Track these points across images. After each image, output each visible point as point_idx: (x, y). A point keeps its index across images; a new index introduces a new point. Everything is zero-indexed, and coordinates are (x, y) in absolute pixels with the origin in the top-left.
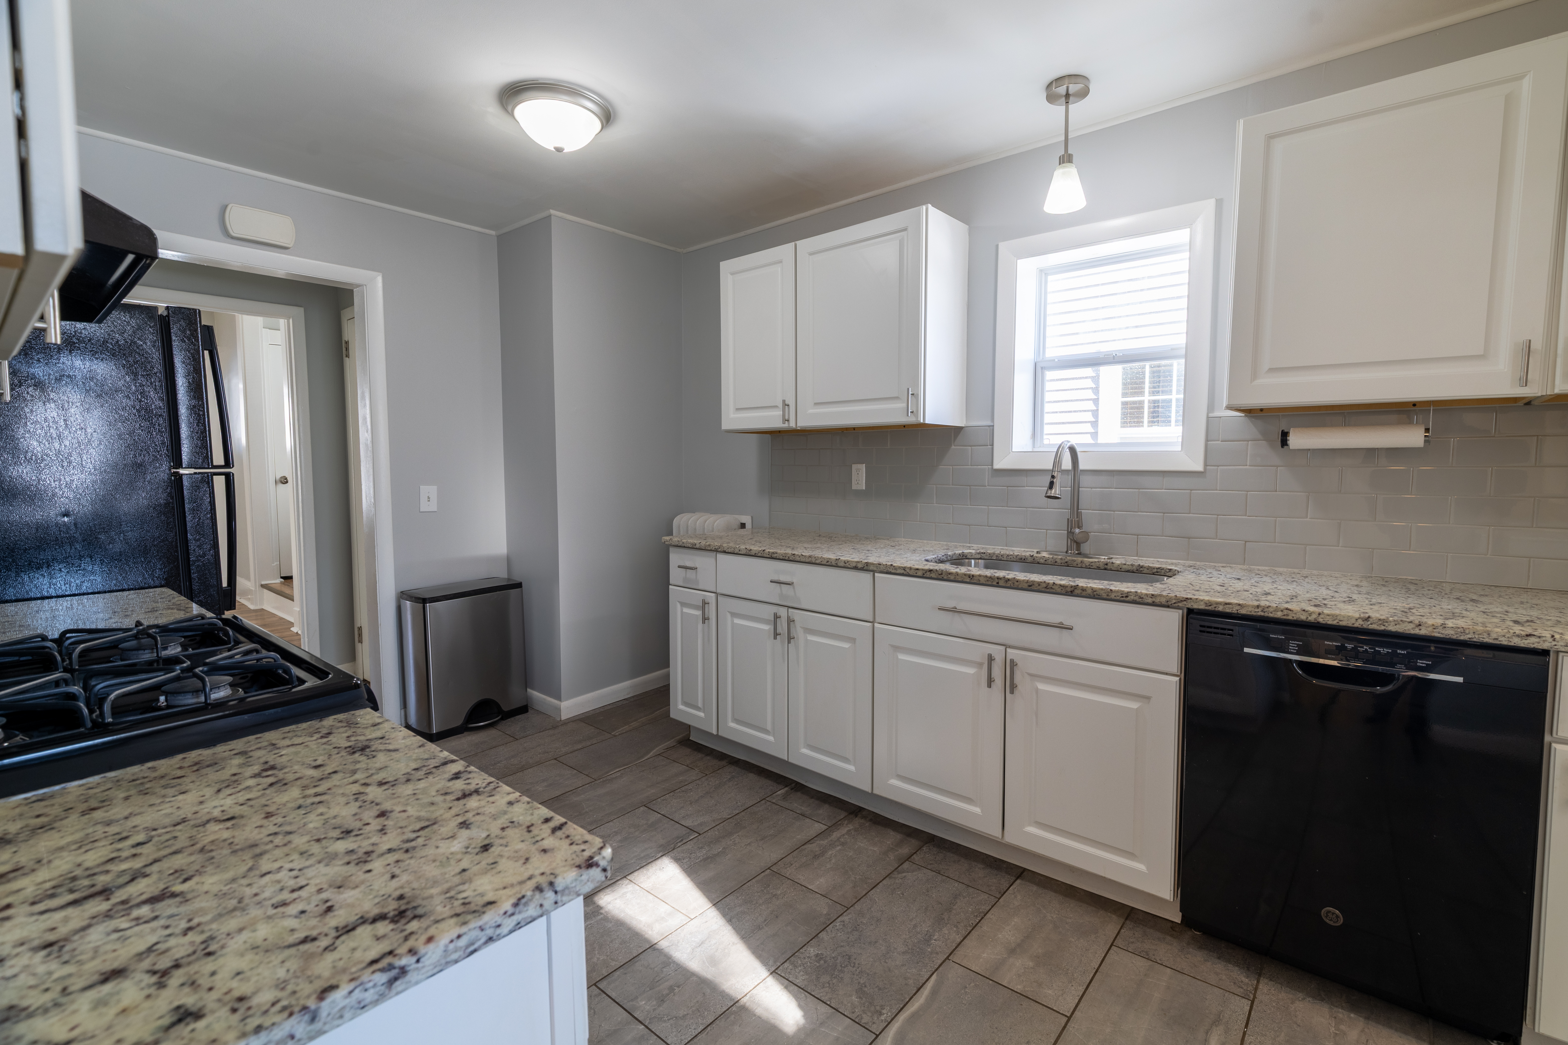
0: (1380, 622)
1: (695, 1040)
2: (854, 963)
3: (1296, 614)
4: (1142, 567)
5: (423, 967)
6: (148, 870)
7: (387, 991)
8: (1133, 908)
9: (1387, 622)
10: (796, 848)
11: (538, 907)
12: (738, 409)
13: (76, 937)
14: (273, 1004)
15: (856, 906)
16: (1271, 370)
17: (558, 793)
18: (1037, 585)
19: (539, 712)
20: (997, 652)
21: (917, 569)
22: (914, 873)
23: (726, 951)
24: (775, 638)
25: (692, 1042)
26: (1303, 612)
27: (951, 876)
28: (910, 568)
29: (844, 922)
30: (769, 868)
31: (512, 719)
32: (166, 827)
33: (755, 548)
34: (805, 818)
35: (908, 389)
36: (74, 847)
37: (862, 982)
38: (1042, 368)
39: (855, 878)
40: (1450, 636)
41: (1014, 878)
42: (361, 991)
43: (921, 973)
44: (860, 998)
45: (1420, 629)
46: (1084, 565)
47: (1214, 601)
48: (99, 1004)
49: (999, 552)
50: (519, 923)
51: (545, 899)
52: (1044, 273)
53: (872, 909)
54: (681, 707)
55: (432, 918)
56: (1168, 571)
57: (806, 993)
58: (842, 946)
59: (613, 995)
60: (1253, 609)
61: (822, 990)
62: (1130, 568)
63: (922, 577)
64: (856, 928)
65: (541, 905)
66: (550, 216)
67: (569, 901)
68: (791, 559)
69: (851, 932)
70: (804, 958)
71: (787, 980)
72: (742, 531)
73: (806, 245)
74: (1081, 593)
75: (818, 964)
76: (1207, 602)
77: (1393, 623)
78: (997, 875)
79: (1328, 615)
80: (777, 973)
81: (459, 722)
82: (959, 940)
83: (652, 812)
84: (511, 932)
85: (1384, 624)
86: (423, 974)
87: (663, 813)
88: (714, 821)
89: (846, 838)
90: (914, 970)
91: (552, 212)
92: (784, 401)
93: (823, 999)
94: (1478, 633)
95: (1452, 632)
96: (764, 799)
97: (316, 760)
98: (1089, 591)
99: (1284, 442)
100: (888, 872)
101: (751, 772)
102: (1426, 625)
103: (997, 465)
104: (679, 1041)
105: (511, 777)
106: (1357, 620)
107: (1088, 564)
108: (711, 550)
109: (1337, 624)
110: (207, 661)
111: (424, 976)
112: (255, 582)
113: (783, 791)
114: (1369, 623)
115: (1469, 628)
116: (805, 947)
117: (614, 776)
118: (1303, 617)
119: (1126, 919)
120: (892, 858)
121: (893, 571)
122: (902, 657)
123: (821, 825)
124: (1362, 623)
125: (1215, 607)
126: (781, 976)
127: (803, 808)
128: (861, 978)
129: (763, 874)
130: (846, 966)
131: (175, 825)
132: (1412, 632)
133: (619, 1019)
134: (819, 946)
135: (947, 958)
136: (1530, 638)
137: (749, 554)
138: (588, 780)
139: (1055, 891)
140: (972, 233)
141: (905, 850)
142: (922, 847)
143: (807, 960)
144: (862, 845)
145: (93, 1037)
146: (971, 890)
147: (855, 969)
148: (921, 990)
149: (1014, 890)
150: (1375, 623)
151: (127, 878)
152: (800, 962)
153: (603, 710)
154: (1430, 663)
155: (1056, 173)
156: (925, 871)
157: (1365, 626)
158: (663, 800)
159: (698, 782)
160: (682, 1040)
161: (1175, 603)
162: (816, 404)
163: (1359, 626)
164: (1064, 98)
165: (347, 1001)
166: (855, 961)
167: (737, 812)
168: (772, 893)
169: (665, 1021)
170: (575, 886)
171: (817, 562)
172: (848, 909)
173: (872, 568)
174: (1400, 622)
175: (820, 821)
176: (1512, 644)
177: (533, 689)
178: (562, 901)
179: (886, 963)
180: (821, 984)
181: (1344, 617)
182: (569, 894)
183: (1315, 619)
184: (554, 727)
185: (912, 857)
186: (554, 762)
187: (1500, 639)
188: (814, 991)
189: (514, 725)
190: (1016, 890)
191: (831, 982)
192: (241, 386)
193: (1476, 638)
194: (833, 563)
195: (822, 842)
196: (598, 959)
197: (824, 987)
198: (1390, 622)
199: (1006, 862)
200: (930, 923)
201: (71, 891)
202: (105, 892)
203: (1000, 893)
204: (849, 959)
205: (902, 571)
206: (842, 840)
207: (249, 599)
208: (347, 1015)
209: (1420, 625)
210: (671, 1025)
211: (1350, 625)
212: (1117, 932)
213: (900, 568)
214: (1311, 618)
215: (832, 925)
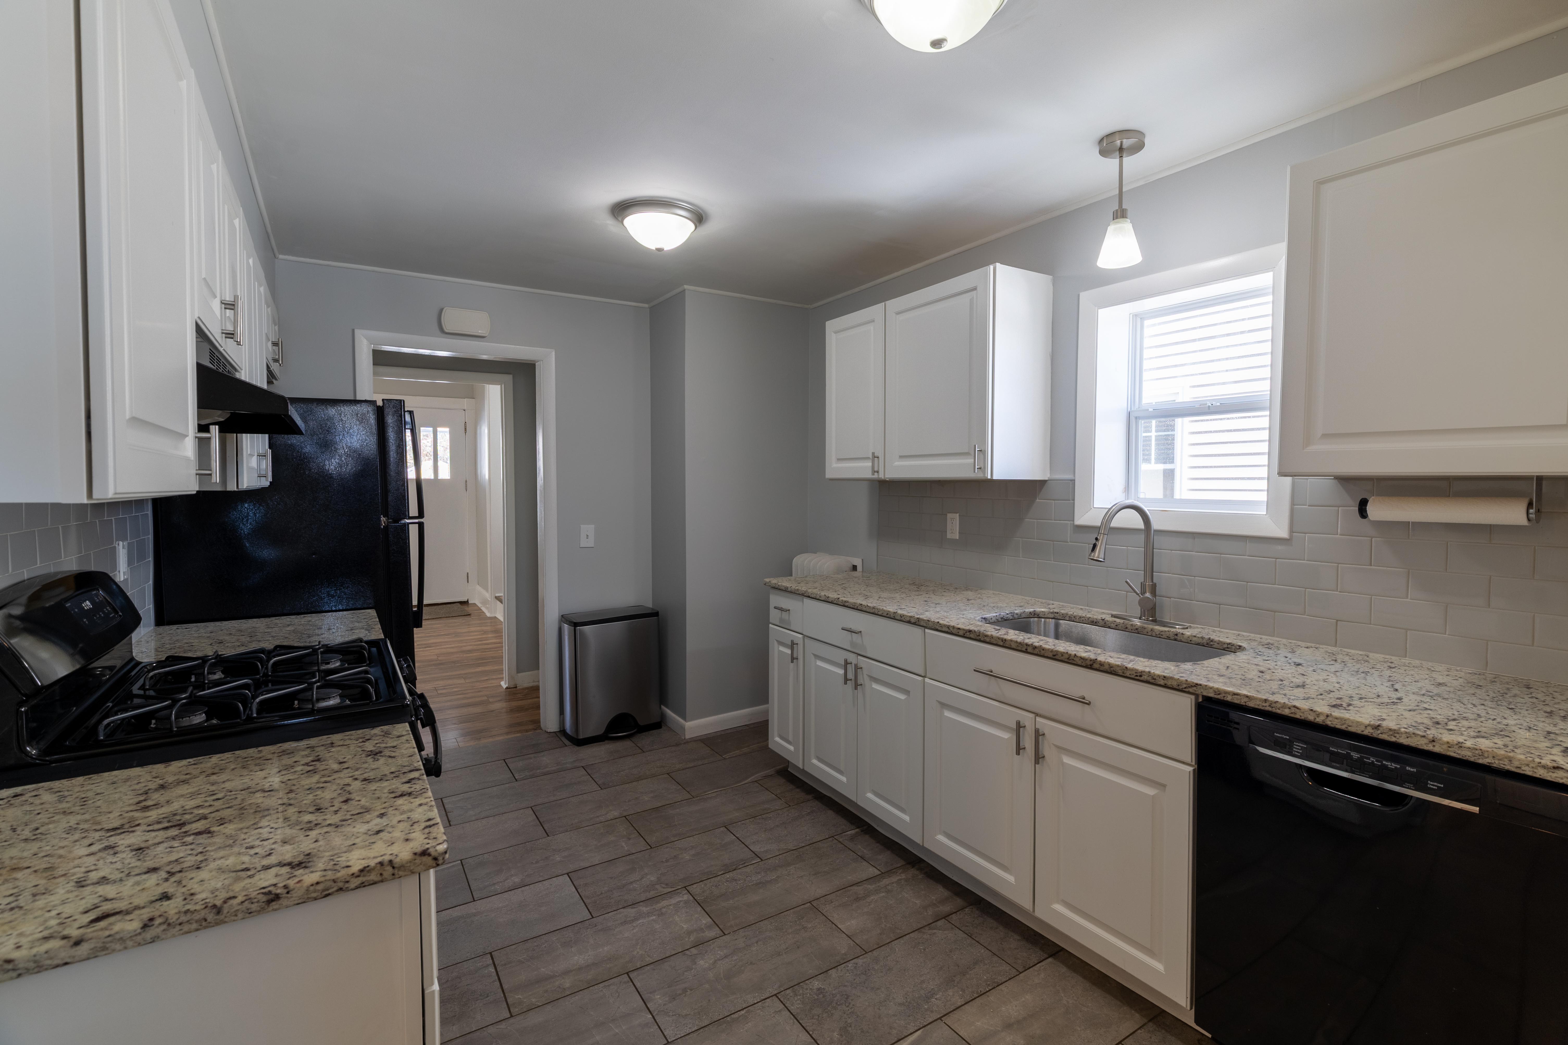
0: (1391, 733)
1: (687, 1037)
2: (850, 1003)
3: (1303, 713)
4: (1212, 641)
5: (292, 897)
6: (209, 816)
7: (266, 907)
8: (1164, 1011)
9: (1398, 733)
10: (843, 887)
11: (379, 875)
12: (839, 460)
13: (153, 847)
14: (202, 900)
15: (874, 952)
16: (1325, 436)
17: (659, 804)
18: (1061, 655)
19: (670, 729)
20: (1027, 719)
21: (959, 629)
22: (945, 932)
23: (743, 968)
24: (846, 683)
25: (683, 1038)
26: (1311, 712)
27: (982, 941)
28: (953, 627)
29: (857, 964)
30: (810, 902)
31: (647, 733)
32: (236, 791)
33: (833, 595)
34: (862, 860)
35: (975, 446)
36: (188, 796)
37: (849, 1021)
38: (1136, 418)
39: (886, 926)
40: (1467, 757)
41: (1046, 956)
42: (249, 903)
43: (908, 1026)
44: (841, 1035)
45: (1434, 746)
46: (1154, 633)
47: (1223, 690)
48: (138, 883)
49: (1072, 613)
50: (363, 883)
51: (384, 870)
52: (1138, 318)
53: (889, 958)
54: (777, 739)
55: (311, 870)
56: (1238, 647)
57: (795, 1020)
58: (845, 986)
59: (638, 985)
60: (1260, 703)
61: (810, 1021)
62: (1200, 641)
63: (963, 636)
64: (866, 971)
65: (381, 874)
66: (684, 290)
67: (405, 876)
68: (859, 608)
69: (860, 974)
70: (807, 989)
71: (784, 1005)
72: (855, 574)
73: (894, 304)
74: (1099, 668)
75: (816, 997)
76: (1216, 690)
77: (1404, 736)
78: (1029, 949)
79: (1337, 718)
80: (777, 997)
81: (601, 731)
82: (960, 1004)
83: (729, 833)
84: (357, 888)
85: (1396, 735)
86: (291, 901)
87: (737, 836)
88: (779, 850)
89: (893, 886)
90: (902, 1022)
91: (686, 287)
92: (873, 454)
93: (808, 1028)
94: (1498, 758)
95: (1469, 754)
96: (833, 837)
97: (344, 758)
98: (1107, 667)
99: (1363, 512)
100: (920, 926)
101: (831, 809)
102: (1440, 742)
103: (1079, 521)
104: (674, 1035)
105: (627, 785)
106: (1366, 727)
107: (1158, 633)
108: (799, 594)
109: (1346, 729)
110: (327, 678)
111: (292, 903)
112: (491, 594)
113: (853, 832)
114: (1379, 732)
115: (1487, 751)
116: (811, 980)
117: (710, 796)
118: (1311, 718)
119: (1150, 1021)
120: (930, 913)
121: (939, 629)
122: (948, 714)
123: (875, 870)
124: (1372, 731)
125: (1224, 697)
126: (780, 1000)
127: (865, 851)
128: (849, 1018)
129: (802, 907)
130: (841, 1004)
131: (242, 791)
132: (1426, 748)
133: (635, 1006)
134: (825, 981)
135: (940, 1018)
136: (1558, 772)
137: (827, 601)
138: (689, 796)
139: (1085, 977)
140: (1054, 283)
141: (946, 908)
142: (965, 908)
143: (808, 991)
144: (906, 895)
145: (123, 899)
146: (996, 958)
147: (848, 1009)
148: (901, 1041)
149: (1040, 967)
150: (1385, 733)
151: (198, 818)
152: (801, 992)
153: (723, 733)
154: (1442, 786)
155: (1109, 228)
156: (958, 931)
157: (1375, 735)
158: (743, 824)
159: (779, 811)
160: (676, 1035)
161: (1185, 688)
162: (901, 457)
163: (1369, 735)
164: (1118, 152)
165: (240, 907)
166: (851, 1001)
167: (803, 845)
168: (803, 925)
169: (669, 1016)
170: (410, 866)
171: (880, 613)
172: (866, 953)
173: (922, 623)
174: (1412, 735)
175: (876, 866)
176: (1538, 776)
177: (667, 707)
178: (398, 874)
179: (879, 1009)
180: (811, 1015)
181: (1353, 722)
182: (405, 871)
183: (1323, 721)
184: (677, 745)
185: (951, 916)
186: (667, 776)
187: (1523, 768)
188: (802, 1019)
189: (645, 740)
190: (1043, 968)
191: (821, 1015)
192: (486, 431)
193: (1496, 764)
194: (892, 616)
195: (869, 886)
196: (638, 952)
197: (812, 1018)
198: (1402, 733)
199: (1046, 938)
200: (939, 982)
201: (169, 821)
202: (181, 825)
203: (1024, 967)
204: (847, 999)
205: (947, 630)
206: (889, 887)
207: (487, 608)
208: (240, 916)
209: (1433, 741)
210: (673, 1020)
211: (1359, 732)
212: (1132, 1031)
213: (945, 626)
214: (1319, 720)
215: (845, 964)
